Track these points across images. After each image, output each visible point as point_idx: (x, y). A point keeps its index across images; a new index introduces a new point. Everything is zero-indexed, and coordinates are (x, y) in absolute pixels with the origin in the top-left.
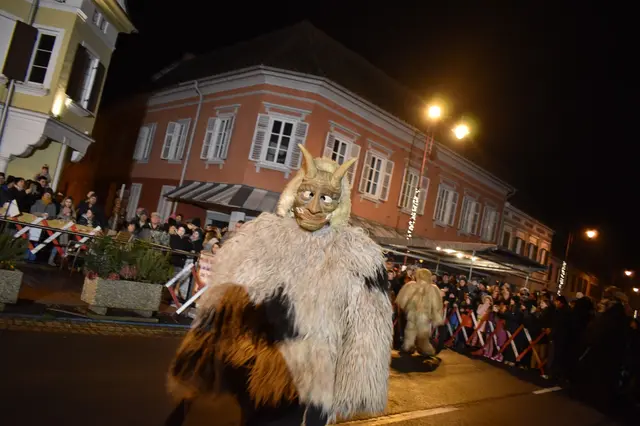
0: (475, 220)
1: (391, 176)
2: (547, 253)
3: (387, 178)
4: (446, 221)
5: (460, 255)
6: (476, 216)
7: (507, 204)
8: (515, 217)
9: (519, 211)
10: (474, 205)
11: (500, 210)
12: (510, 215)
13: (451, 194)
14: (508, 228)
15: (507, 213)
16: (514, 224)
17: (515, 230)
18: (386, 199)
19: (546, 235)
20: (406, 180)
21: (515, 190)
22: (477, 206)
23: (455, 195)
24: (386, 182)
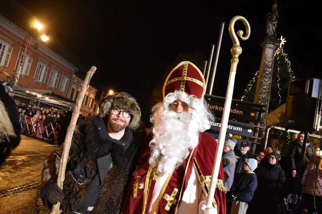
0: (56, 81)
1: (11, 55)
2: (93, 99)
3: (8, 55)
4: (41, 80)
5: (39, 96)
6: (57, 79)
7: (74, 75)
8: (77, 82)
9: (80, 79)
10: (56, 74)
11: (70, 78)
12: (76, 80)
13: (44, 67)
14: (74, 87)
15: (74, 80)
16: (78, 85)
17: (77, 88)
18: (7, 66)
19: (93, 91)
20: (20, 57)
21: (78, 69)
22: (58, 75)
23: (46, 68)
24: (7, 57)
